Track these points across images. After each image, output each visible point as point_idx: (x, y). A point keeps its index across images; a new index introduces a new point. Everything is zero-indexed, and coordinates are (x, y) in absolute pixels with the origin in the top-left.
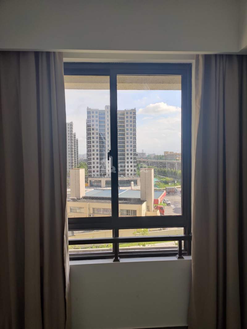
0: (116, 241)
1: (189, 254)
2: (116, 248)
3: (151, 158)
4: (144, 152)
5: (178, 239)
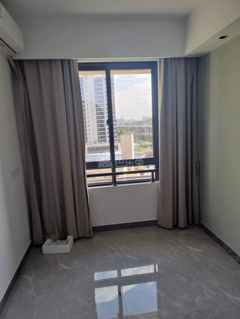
0: (114, 174)
1: (158, 180)
2: (114, 179)
3: (131, 124)
4: (123, 118)
5: (152, 171)
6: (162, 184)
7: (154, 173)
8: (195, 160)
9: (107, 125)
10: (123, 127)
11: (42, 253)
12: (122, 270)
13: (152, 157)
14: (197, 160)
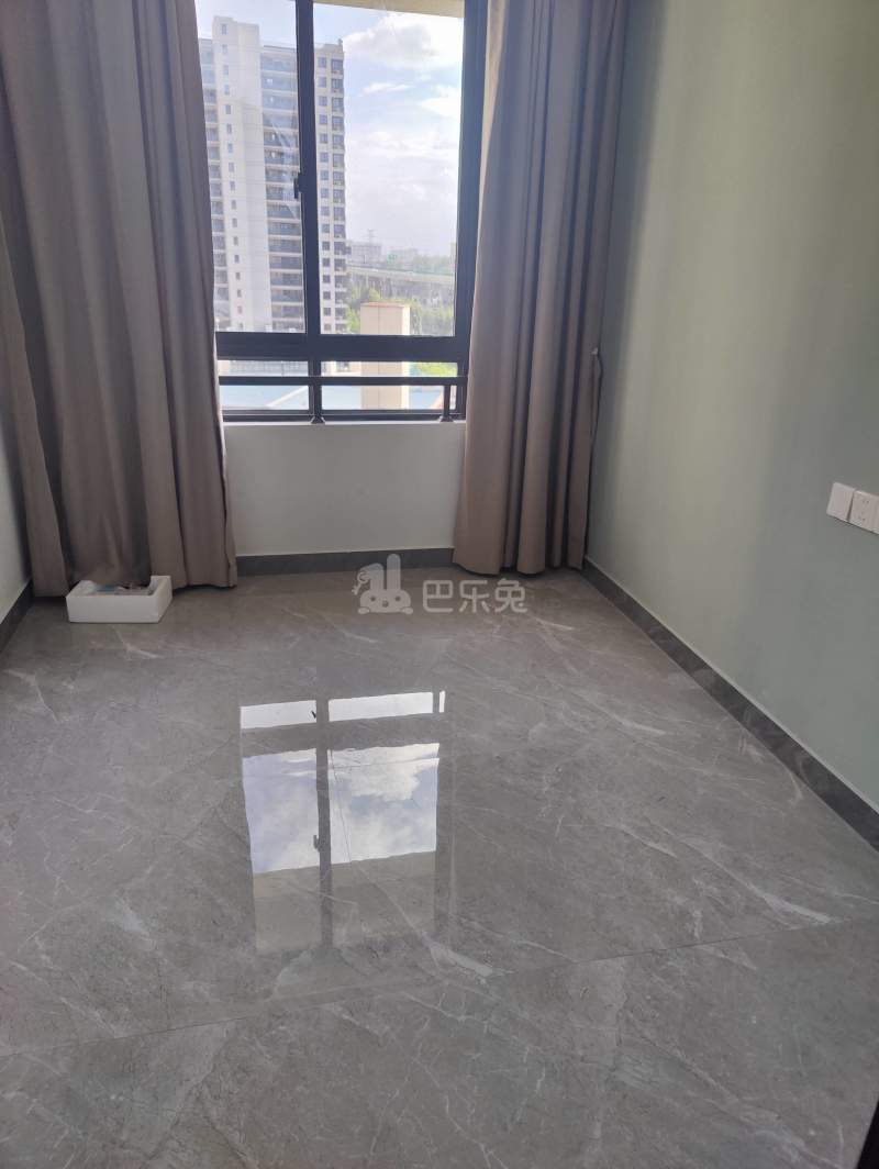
1: (464, 418)
2: (316, 398)
3: (404, 267)
4: (375, 241)
5: (446, 383)
6: (477, 431)
7: (454, 389)
8: (590, 351)
9: (296, 197)
10: (373, 279)
11: (68, 617)
12: (330, 702)
13: (451, 333)
14: (595, 352)
